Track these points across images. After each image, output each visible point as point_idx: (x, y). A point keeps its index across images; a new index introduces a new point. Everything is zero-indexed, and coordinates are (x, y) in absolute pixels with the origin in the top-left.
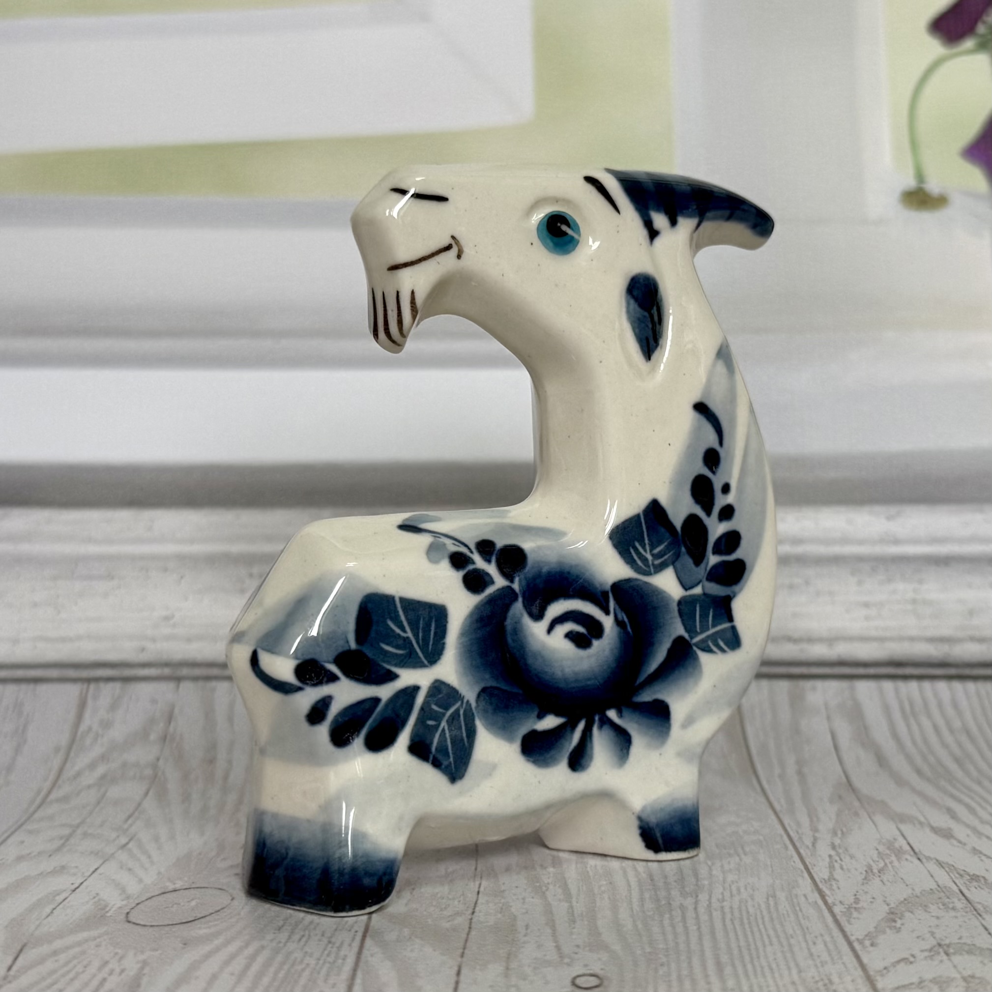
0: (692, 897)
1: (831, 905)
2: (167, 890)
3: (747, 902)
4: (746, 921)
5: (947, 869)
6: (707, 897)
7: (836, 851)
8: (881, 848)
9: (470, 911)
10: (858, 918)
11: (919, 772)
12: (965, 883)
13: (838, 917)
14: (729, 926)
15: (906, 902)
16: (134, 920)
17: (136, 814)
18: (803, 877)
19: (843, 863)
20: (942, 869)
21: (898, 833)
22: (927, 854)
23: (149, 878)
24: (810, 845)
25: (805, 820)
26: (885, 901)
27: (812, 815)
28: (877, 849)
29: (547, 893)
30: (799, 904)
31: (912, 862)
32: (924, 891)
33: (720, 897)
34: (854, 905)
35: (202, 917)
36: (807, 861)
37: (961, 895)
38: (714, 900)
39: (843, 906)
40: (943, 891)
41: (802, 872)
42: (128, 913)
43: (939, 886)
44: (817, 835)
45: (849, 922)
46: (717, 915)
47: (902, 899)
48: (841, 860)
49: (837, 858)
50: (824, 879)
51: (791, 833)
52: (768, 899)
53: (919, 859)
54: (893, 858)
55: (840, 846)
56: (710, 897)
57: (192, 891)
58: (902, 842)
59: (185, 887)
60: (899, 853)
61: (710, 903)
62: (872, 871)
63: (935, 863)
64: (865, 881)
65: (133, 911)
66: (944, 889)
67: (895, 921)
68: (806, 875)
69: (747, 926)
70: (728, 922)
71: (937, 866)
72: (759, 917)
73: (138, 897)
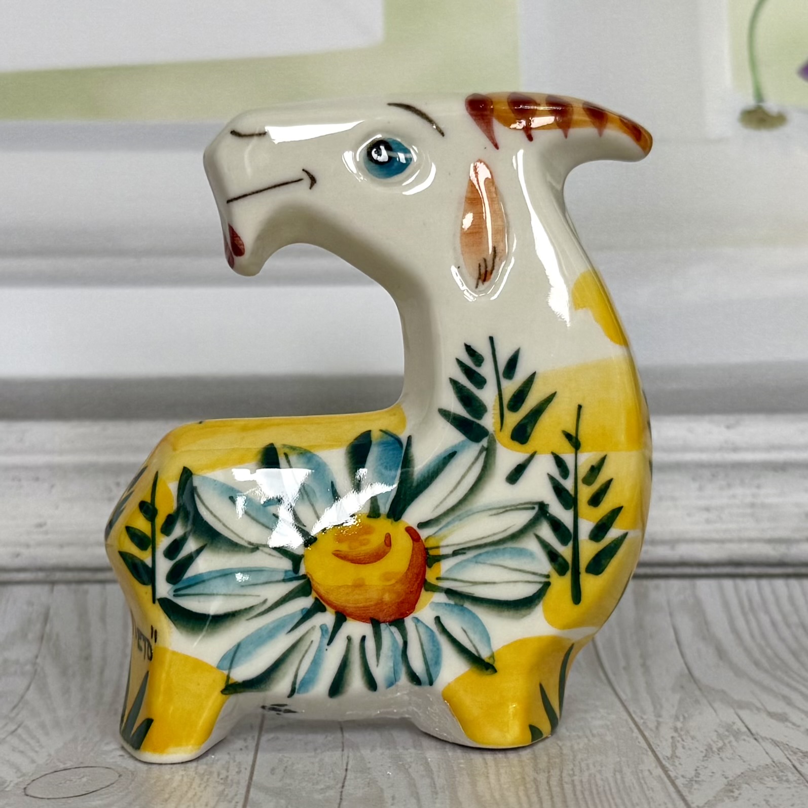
0: (544, 772)
1: (673, 778)
2: (59, 770)
3: (595, 776)
4: (595, 791)
5: (782, 747)
6: (558, 773)
7: (679, 734)
8: (721, 731)
9: (340, 785)
10: (698, 789)
11: (757, 664)
12: (799, 760)
13: (681, 789)
14: (580, 796)
15: (743, 776)
16: (32, 794)
17: (21, 705)
18: (647, 755)
19: (685, 744)
20: (777, 748)
21: (737, 717)
22: (763, 735)
23: (41, 759)
24: (654, 729)
25: (649, 708)
26: (723, 775)
27: (656, 703)
28: (716, 731)
29: (410, 770)
30: (643, 778)
31: (749, 742)
32: (760, 766)
33: (571, 772)
34: (695, 779)
35: (93, 792)
36: (651, 740)
37: (793, 769)
38: (564, 775)
39: (685, 779)
40: (778, 766)
41: (647, 751)
42: (25, 789)
43: (774, 762)
44: (660, 720)
45: (690, 792)
46: (567, 787)
47: (739, 774)
48: (683, 740)
49: (679, 739)
50: (667, 757)
51: (637, 719)
52: (615, 774)
53: (756, 739)
54: (732, 738)
55: (681, 729)
56: (562, 772)
57: (82, 770)
58: (739, 724)
59: (74, 767)
60: (737, 734)
61: (561, 777)
62: (711, 749)
63: (770, 742)
64: (705, 758)
65: (29, 786)
66: (778, 765)
67: (732, 792)
68: (650, 753)
69: (595, 796)
70: (578, 793)
71: (773, 745)
72: (607, 788)
73: (33, 774)
